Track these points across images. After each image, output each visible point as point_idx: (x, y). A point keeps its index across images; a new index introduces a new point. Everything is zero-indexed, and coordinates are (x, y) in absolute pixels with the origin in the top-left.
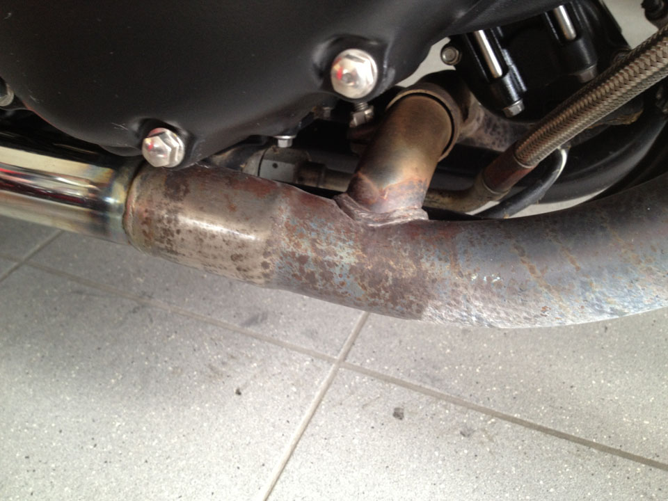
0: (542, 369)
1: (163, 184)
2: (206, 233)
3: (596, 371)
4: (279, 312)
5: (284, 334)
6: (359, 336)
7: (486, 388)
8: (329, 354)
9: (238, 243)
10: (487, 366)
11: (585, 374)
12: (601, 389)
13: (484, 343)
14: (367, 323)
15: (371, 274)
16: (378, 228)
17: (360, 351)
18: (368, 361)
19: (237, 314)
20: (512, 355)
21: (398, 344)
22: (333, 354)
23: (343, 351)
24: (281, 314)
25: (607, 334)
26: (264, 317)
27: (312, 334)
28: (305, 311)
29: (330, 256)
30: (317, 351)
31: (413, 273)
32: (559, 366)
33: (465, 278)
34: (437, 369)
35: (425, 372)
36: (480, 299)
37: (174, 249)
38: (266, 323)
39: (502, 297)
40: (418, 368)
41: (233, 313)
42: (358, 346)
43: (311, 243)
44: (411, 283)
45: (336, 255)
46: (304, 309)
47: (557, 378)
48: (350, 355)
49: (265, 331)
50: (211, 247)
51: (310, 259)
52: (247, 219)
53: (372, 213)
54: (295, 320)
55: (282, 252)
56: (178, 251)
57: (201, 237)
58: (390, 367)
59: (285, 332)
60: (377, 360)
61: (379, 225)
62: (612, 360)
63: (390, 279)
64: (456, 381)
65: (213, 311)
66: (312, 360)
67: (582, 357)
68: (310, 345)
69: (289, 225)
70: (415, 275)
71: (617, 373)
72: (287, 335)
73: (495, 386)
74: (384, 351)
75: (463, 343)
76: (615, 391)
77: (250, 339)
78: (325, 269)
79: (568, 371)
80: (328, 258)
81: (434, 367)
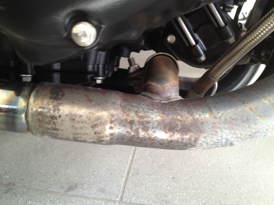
0: (211, 189)
1: (49, 92)
2: (76, 115)
3: (233, 186)
4: (83, 182)
5: (88, 192)
6: (126, 188)
7: (190, 202)
8: (113, 199)
9: (95, 118)
10: (188, 192)
11: (229, 188)
12: (238, 193)
13: (183, 182)
14: (128, 181)
15: (169, 125)
16: (167, 103)
17: (128, 195)
18: (133, 199)
19: (61, 186)
20: (197, 185)
21: (145, 188)
22: (115, 198)
23: (119, 196)
24: (85, 183)
25: (231, 170)
26: (76, 186)
27: (102, 190)
28: (96, 180)
29: (147, 118)
30: (107, 198)
31: (191, 121)
32: (218, 186)
33: (218, 119)
34: (166, 197)
35: (161, 199)
36: (228, 128)
37: (57, 127)
38: (77, 189)
39: (238, 125)
40: (158, 198)
41: (59, 186)
42: (126, 193)
43: (135, 113)
44: (190, 126)
45: (149, 117)
46: (95, 179)
47: (219, 192)
48: (124, 197)
49: (78, 192)
50: (79, 122)
51: (135, 121)
52: (99, 105)
53: (161, 97)
54: (92, 185)
55: (120, 120)
56: (59, 128)
57: (74, 117)
58: (144, 200)
59: (89, 191)
60: (137, 198)
61: (167, 102)
62: (238, 180)
63: (179, 125)
64: (177, 201)
65: (49, 187)
66: (106, 203)
67: (225, 181)
68: (103, 196)
69: (122, 106)
70: (192, 122)
71: (242, 185)
72: (90, 193)
73: (194, 200)
74: (140, 193)
75: (174, 183)
76: (244, 193)
77: (71, 197)
78: (144, 125)
79: (222, 188)
80: (145, 119)
81: (165, 196)
